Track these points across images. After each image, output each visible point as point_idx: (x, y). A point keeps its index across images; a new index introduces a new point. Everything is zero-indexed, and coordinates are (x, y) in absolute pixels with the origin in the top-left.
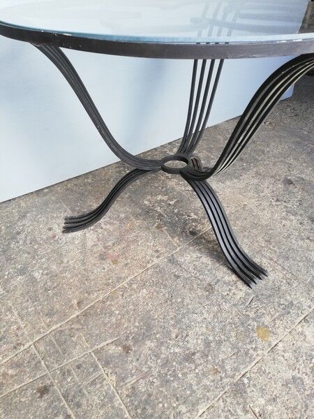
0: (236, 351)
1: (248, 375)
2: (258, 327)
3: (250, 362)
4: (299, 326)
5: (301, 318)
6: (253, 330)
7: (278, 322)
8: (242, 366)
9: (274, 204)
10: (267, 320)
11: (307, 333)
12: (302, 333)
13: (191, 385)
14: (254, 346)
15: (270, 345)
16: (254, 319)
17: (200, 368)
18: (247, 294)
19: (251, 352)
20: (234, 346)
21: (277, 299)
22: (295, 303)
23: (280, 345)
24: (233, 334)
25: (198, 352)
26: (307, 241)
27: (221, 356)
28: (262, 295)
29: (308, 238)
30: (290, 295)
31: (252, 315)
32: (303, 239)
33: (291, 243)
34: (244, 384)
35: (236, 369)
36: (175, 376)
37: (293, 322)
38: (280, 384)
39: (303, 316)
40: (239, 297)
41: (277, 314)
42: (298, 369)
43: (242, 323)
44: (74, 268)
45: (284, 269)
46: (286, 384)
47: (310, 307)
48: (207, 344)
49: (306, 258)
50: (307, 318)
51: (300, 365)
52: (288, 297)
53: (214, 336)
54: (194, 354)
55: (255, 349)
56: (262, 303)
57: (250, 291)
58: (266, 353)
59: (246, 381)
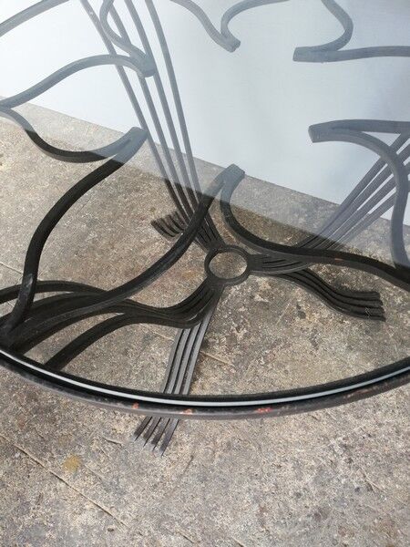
0: (47, 439)
1: (23, 456)
2: (80, 457)
3: (36, 455)
4: (91, 505)
5: (104, 507)
6: (74, 451)
7: (92, 479)
8: (31, 449)
9: (333, 442)
10: (91, 465)
11: (84, 515)
12: (83, 510)
13: (6, 407)
14: (55, 456)
15: (59, 473)
16: (88, 450)
17: (24, 410)
18: (122, 436)
19: (49, 454)
20: (51, 436)
21: (124, 473)
22: (126, 497)
23: (62, 485)
24: (65, 432)
25: (39, 403)
26: (256, 508)
27: (38, 426)
28: (126, 453)
29: (263, 510)
30: (136, 490)
31: (94, 447)
32: (257, 500)
33: (240, 482)
34: (14, 454)
35: (27, 443)
36: (13, 391)
37: (95, 497)
38: (19, 490)
39: (107, 510)
40: (116, 427)
41: (103, 477)
42: (38, 508)
43: (80, 439)
44: (108, 257)
45: (180, 476)
46: (19, 496)
47: (124, 518)
48: (49, 409)
49: (215, 509)
50: (106, 515)
51: (43, 510)
52: (131, 488)
53: (59, 413)
54: (36, 400)
55: (52, 458)
56: (114, 456)
57: (127, 438)
58: (50, 470)
59: (17, 455)
